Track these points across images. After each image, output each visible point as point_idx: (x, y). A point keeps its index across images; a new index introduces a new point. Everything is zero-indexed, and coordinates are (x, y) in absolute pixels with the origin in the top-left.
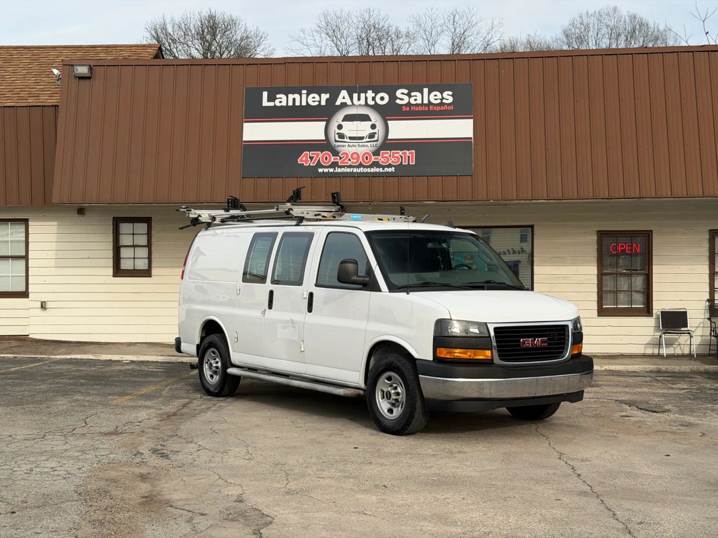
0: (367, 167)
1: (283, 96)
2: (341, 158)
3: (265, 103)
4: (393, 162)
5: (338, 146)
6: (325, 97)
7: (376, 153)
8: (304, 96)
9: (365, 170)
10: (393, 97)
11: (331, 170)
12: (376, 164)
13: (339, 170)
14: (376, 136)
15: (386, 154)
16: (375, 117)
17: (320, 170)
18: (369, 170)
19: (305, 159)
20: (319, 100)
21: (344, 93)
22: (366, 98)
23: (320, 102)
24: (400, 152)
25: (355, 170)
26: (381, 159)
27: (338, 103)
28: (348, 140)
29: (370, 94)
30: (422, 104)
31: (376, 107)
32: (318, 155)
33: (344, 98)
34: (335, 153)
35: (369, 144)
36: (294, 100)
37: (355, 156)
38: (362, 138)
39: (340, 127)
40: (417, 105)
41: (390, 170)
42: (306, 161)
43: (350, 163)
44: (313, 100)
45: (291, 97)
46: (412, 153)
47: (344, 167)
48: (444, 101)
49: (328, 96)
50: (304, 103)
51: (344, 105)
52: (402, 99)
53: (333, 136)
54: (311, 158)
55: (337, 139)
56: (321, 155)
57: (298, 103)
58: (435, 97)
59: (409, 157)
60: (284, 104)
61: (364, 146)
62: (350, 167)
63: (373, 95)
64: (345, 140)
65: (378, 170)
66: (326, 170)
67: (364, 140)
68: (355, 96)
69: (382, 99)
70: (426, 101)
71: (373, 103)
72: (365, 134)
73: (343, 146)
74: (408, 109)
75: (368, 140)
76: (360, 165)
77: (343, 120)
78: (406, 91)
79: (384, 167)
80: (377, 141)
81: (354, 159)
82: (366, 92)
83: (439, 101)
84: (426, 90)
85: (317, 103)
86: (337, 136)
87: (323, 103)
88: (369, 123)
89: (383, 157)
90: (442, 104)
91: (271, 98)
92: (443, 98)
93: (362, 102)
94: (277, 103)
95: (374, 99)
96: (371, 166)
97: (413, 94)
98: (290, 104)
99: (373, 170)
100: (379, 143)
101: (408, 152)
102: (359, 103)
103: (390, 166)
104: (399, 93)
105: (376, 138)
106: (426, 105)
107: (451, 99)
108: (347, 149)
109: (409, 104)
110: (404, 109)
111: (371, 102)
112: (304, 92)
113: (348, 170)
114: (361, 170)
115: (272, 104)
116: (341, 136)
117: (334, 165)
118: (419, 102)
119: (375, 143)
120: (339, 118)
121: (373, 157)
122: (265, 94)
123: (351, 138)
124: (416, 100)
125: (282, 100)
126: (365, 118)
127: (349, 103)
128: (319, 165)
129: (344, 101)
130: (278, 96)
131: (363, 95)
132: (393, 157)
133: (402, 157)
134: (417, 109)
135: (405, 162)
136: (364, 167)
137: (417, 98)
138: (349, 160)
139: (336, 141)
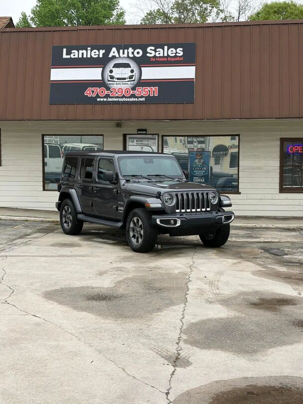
0: (127, 98)
1: (76, 52)
2: (111, 92)
3: (65, 56)
4: (144, 94)
5: (110, 84)
6: (102, 52)
7: (134, 89)
8: (89, 52)
9: (127, 100)
10: (145, 52)
11: (105, 100)
12: (133, 96)
13: (110, 100)
14: (134, 77)
15: (140, 89)
16: (133, 65)
17: (98, 100)
18: (129, 100)
19: (89, 93)
20: (98, 54)
21: (114, 49)
22: (128, 53)
23: (99, 55)
24: (149, 88)
25: (120, 100)
26: (136, 93)
27: (110, 56)
28: (116, 80)
29: (131, 50)
30: (163, 57)
31: (134, 59)
32: (97, 90)
33: (114, 53)
34: (108, 89)
35: (129, 83)
36: (83, 54)
37: (120, 90)
38: (125, 79)
39: (111, 71)
40: (160, 57)
41: (142, 99)
42: (90, 94)
43: (117, 95)
44: (95, 54)
45: (81, 52)
46: (156, 89)
47: (113, 97)
48: (177, 54)
49: (104, 51)
50: (89, 56)
51: (114, 57)
52: (151, 54)
53: (107, 77)
54: (93, 92)
55: (109, 79)
56: (99, 90)
57: (85, 56)
58: (172, 52)
59: (154, 91)
60: (76, 56)
61: (126, 84)
62: (117, 97)
63: (133, 50)
64: (114, 80)
65: (134, 100)
66: (102, 100)
67: (126, 80)
68: (121, 51)
69: (138, 53)
70: (166, 55)
71: (132, 56)
72: (127, 76)
73: (113, 84)
74: (154, 59)
75: (128, 80)
76: (123, 97)
77: (113, 67)
78: (153, 48)
79: (138, 98)
80: (134, 81)
81: (119, 92)
82: (128, 49)
83: (174, 55)
84: (166, 48)
85: (97, 56)
86: (109, 77)
87: (101, 56)
88: (130, 69)
89: (138, 91)
90: (176, 56)
91: (68, 53)
92: (177, 53)
93: (126, 55)
94: (72, 56)
95: (133, 53)
96: (130, 97)
97: (157, 50)
98: (80, 56)
99: (131, 100)
100: (135, 82)
101: (153, 88)
102: (124, 56)
103: (142, 97)
104: (149, 50)
105: (133, 79)
106: (166, 57)
107: (182, 53)
108: (115, 86)
109: (155, 57)
110: (152, 59)
111: (131, 55)
112: (89, 48)
113: (116, 100)
114: (124, 99)
115: (69, 57)
116: (112, 77)
117: (107, 96)
118: (162, 55)
119: (133, 82)
120: (110, 66)
121: (131, 91)
122: (65, 50)
123: (118, 79)
124: (159, 54)
125: (75, 54)
126: (127, 66)
127: (117, 56)
128: (98, 96)
129: (114, 54)
130: (73, 51)
131: (126, 51)
132: (144, 91)
133: (149, 91)
134: (160, 60)
135: (152, 94)
136: (126, 97)
137: (160, 53)
138: (117, 93)
139: (109, 81)
